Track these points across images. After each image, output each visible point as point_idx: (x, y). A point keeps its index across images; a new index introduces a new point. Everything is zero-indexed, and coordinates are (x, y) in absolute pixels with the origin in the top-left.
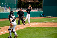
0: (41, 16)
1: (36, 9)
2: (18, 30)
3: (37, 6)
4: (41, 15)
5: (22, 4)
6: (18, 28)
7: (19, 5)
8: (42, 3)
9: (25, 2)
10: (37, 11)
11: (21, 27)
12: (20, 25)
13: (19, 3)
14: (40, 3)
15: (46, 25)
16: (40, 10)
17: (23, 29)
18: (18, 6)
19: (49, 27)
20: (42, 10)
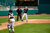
0: (37, 14)
1: (32, 7)
2: (16, 25)
3: (34, 5)
4: (37, 12)
5: (20, 3)
6: (17, 24)
7: (18, 4)
8: (38, 2)
9: (22, 1)
10: (33, 9)
11: (20, 23)
12: (18, 22)
13: (17, 2)
14: (36, 2)
15: (42, 22)
16: (36, 9)
17: (21, 25)
18: (16, 5)
19: (44, 23)
20: (38, 8)
